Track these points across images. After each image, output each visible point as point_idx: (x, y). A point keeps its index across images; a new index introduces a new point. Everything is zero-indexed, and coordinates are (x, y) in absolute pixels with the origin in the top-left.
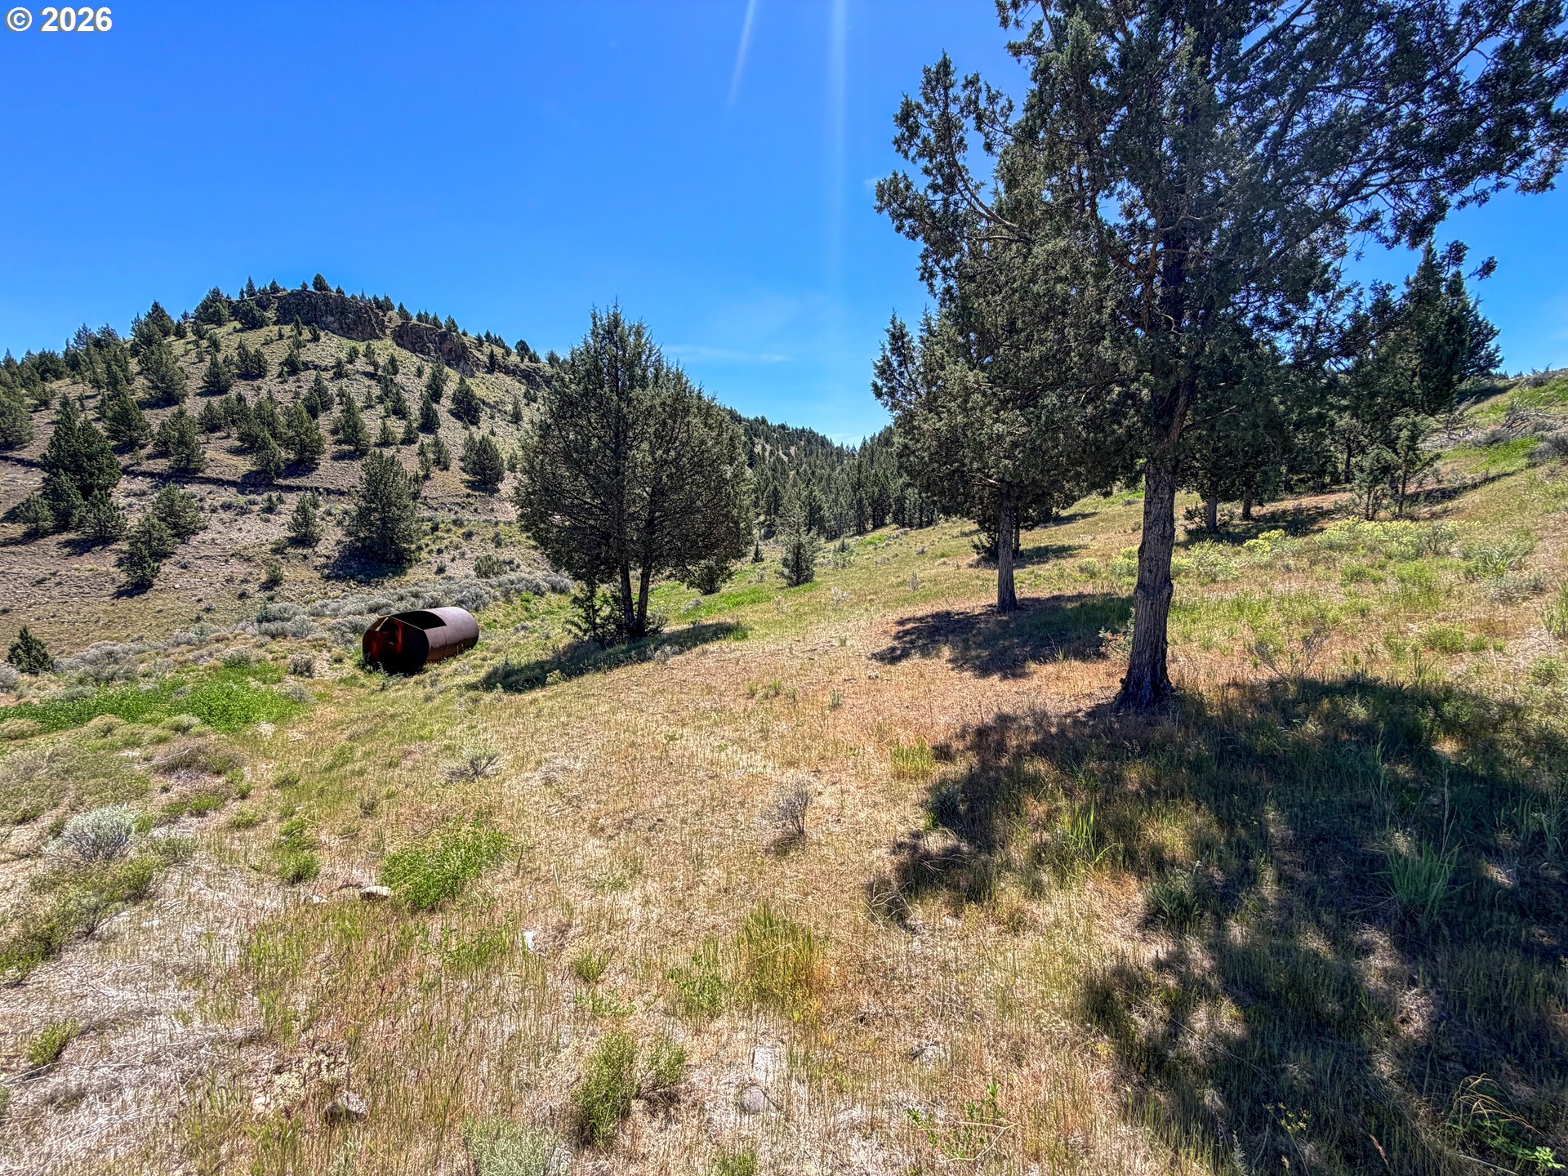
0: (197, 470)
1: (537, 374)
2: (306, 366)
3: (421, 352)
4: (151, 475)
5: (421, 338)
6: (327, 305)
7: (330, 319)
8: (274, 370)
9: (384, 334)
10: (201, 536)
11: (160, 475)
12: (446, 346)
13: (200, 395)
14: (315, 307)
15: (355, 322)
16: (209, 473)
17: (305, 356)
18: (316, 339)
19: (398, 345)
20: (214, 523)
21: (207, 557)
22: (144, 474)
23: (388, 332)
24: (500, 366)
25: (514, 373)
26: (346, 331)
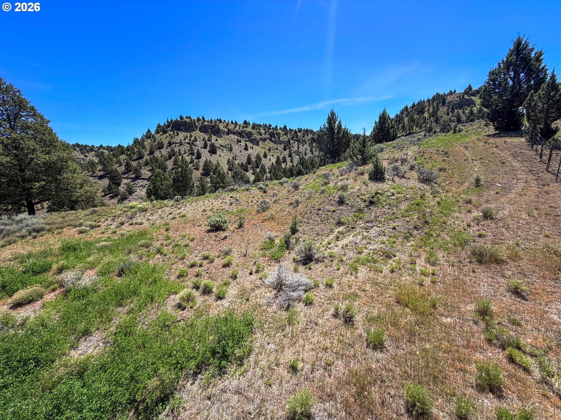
0: (140, 176)
1: (244, 132)
2: (173, 143)
3: (207, 133)
4: (131, 178)
5: (206, 128)
6: (181, 124)
7: (183, 127)
8: (165, 146)
9: (197, 129)
10: (135, 193)
11: (133, 178)
12: (214, 129)
13: (148, 155)
14: (179, 125)
15: (188, 127)
16: (143, 177)
17: (174, 140)
18: (178, 134)
19: (200, 132)
20: (138, 190)
21: (134, 199)
22: (130, 178)
23: (198, 128)
24: (231, 132)
25: (236, 133)
26: (186, 131)
